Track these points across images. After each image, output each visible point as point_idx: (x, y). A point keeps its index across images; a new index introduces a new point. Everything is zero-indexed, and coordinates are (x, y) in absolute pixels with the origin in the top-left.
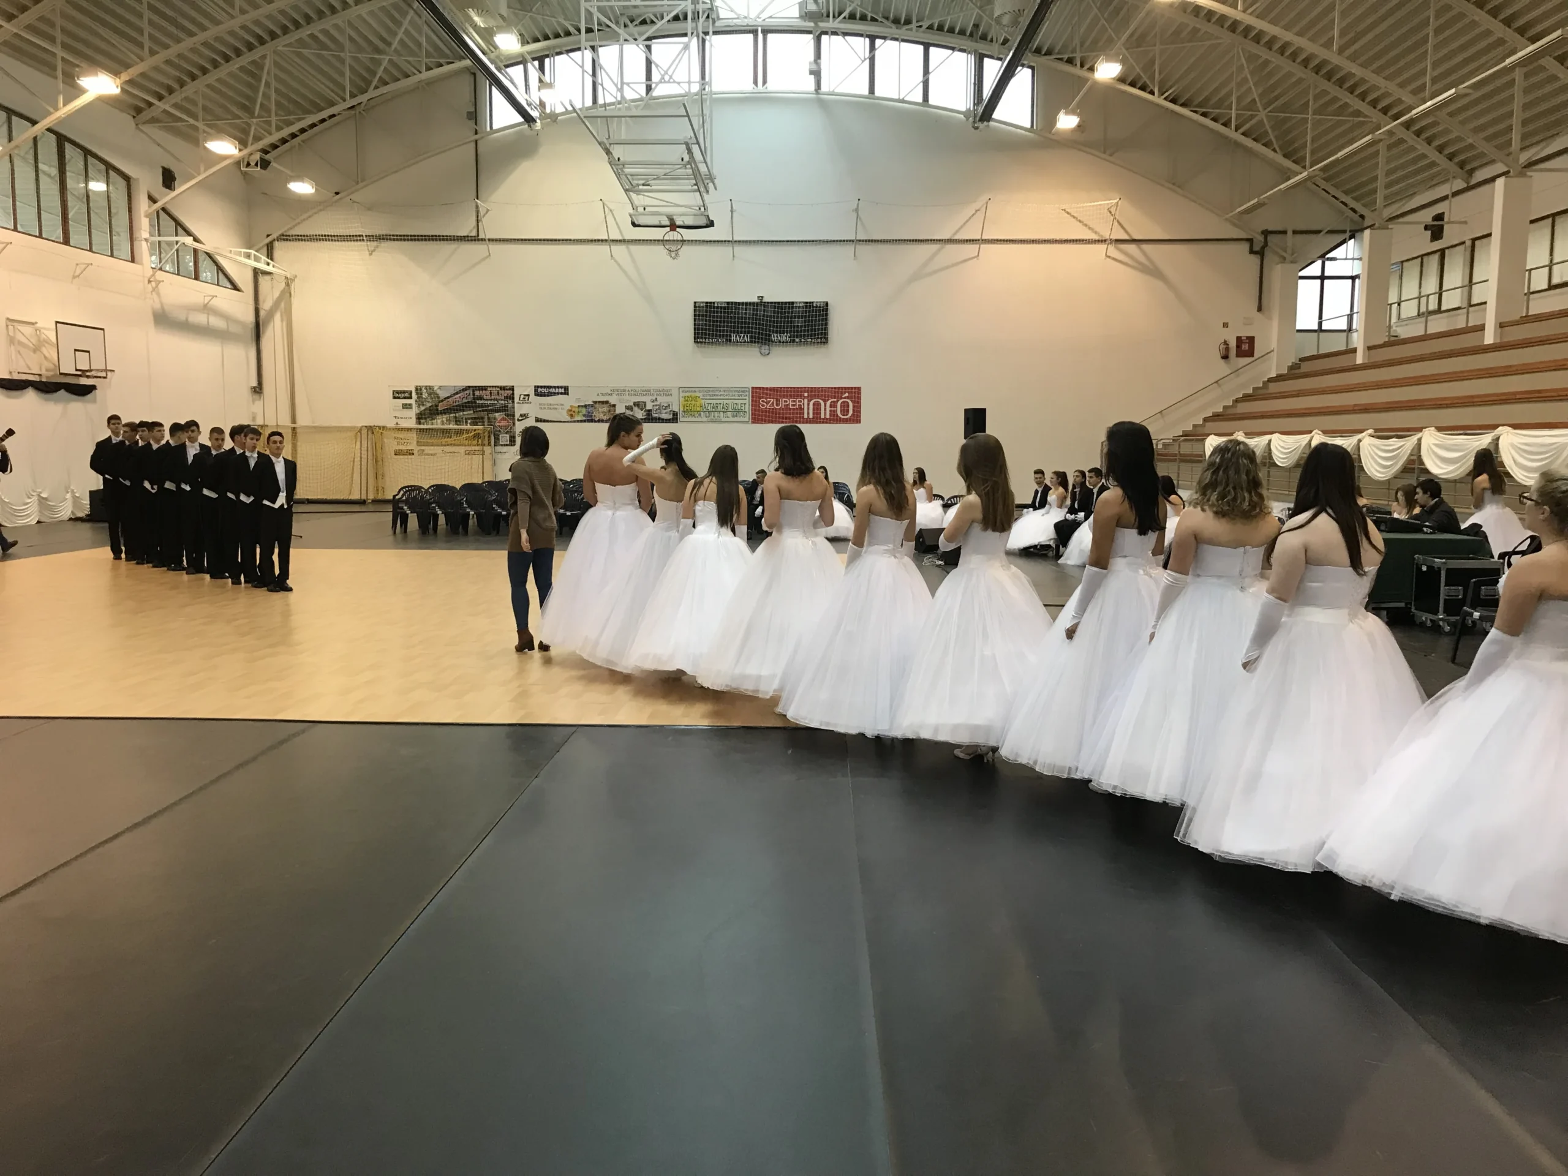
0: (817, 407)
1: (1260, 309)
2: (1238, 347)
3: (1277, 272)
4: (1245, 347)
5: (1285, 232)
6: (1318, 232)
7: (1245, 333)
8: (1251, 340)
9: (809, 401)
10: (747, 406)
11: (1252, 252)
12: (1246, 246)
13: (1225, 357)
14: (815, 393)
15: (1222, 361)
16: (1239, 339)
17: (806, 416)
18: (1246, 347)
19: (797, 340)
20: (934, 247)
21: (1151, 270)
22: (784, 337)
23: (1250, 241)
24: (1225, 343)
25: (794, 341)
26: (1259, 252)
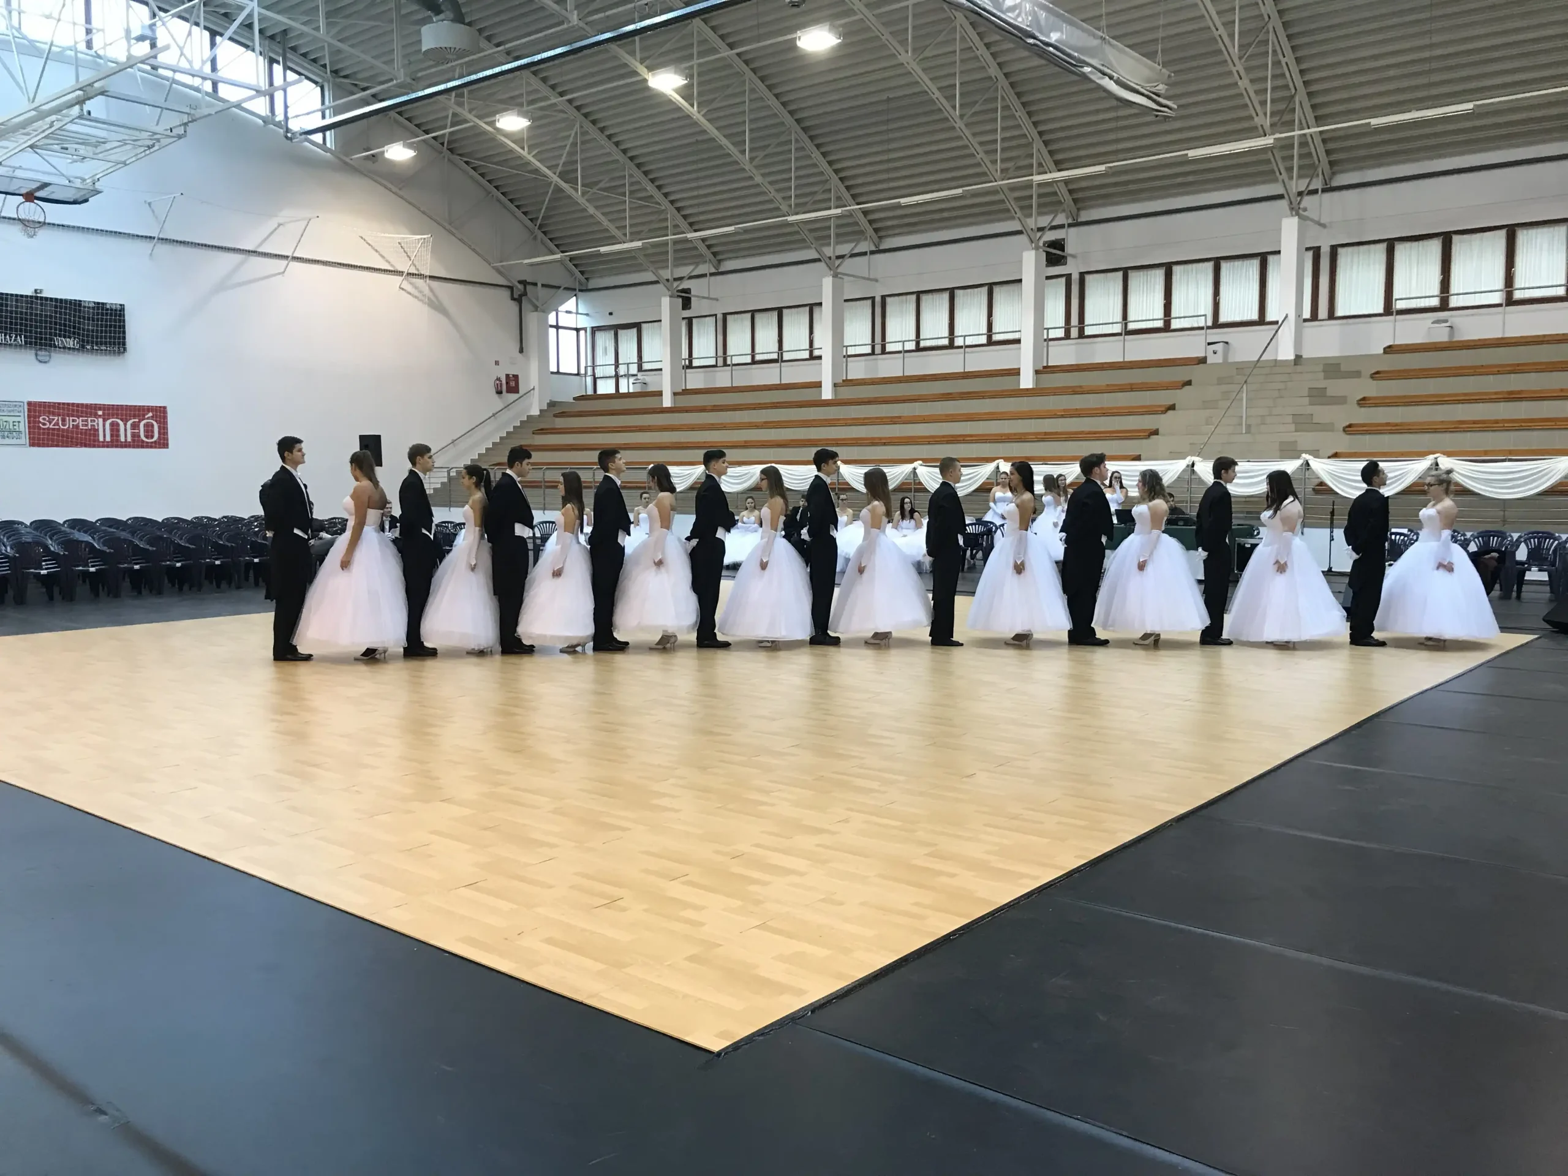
0: (115, 428)
1: (521, 351)
2: (507, 383)
3: (532, 319)
4: (513, 384)
5: (535, 284)
6: (559, 287)
7: (512, 372)
8: (516, 377)
9: (104, 421)
10: (22, 424)
11: (513, 299)
12: (506, 293)
13: (499, 392)
14: (112, 411)
15: (496, 396)
16: (507, 376)
17: (101, 439)
18: (511, 385)
19: (89, 347)
20: (238, 257)
21: (436, 306)
22: (70, 343)
23: (511, 288)
24: (498, 379)
25: (83, 347)
26: (518, 300)
